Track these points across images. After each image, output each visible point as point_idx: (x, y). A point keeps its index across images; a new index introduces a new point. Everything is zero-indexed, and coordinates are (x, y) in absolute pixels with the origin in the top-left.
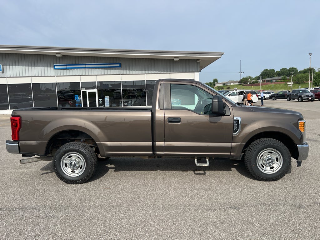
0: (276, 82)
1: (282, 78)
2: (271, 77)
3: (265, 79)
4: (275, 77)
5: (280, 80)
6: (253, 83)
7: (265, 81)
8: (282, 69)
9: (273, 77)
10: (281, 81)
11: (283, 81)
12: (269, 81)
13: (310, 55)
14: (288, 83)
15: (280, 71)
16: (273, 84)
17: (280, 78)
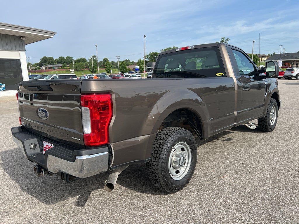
0: (58, 69)
1: (63, 65)
2: (51, 65)
3: (47, 66)
4: (55, 64)
5: (61, 67)
6: (35, 69)
7: (47, 68)
8: (60, 57)
9: (53, 64)
10: (63, 69)
11: (64, 69)
12: (51, 68)
13: (145, 38)
14: (71, 70)
15: (58, 59)
16: (56, 71)
17: (61, 65)
